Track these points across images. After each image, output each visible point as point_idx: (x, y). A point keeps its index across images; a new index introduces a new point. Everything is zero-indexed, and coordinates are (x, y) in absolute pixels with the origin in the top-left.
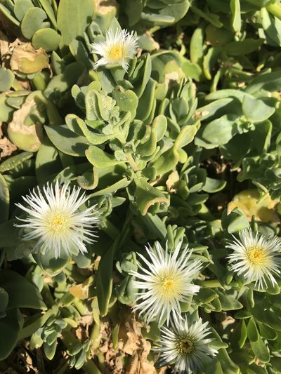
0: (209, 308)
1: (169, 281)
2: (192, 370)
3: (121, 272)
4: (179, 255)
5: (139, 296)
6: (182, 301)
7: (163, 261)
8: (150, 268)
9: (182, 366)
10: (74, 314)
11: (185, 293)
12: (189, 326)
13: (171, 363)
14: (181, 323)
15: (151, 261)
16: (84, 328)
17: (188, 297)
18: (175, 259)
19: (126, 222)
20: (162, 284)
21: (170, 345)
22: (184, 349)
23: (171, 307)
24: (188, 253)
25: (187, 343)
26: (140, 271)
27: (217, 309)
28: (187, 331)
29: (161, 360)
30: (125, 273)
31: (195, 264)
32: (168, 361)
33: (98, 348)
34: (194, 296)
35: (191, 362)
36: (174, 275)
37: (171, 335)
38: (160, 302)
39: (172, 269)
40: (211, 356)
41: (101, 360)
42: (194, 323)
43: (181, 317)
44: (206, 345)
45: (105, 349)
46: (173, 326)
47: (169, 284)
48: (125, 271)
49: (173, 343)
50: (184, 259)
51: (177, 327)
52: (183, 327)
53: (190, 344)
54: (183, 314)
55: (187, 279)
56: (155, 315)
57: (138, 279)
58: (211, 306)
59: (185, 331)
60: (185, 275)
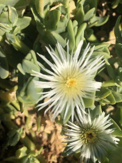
0: (104, 102)
1: (72, 79)
2: (96, 157)
3: (24, 74)
4: (81, 55)
5: (44, 95)
6: (86, 97)
7: (65, 61)
8: (53, 68)
9: (87, 155)
10: (13, 111)
11: (88, 90)
12: (92, 119)
13: (77, 152)
14: (85, 117)
15: (53, 62)
16: (21, 118)
17: (91, 93)
18: (77, 58)
19: (36, 42)
20: (66, 83)
21: (75, 136)
22: (89, 139)
23: (74, 104)
24: (89, 52)
25: (91, 134)
26: (42, 72)
27: (111, 102)
28: (91, 124)
29: (68, 150)
30: (28, 75)
31: (96, 61)
32: (74, 150)
33: (31, 129)
34: (97, 92)
35: (96, 150)
36: (76, 74)
37: (76, 127)
38: (64, 99)
39: (74, 68)
40: (113, 144)
41: (33, 135)
42: (97, 116)
43: (84, 112)
44: (109, 134)
45: (35, 129)
46: (77, 120)
47: (72, 82)
48: (28, 72)
49: (79, 135)
50: (86, 58)
51: (81, 121)
52: (86, 120)
53: (94, 135)
54: (86, 110)
55: (89, 76)
56: (60, 112)
57: (41, 79)
58: (106, 100)
59: (88, 123)
60: (87, 72)
